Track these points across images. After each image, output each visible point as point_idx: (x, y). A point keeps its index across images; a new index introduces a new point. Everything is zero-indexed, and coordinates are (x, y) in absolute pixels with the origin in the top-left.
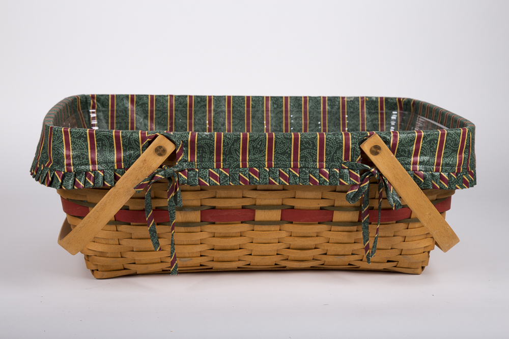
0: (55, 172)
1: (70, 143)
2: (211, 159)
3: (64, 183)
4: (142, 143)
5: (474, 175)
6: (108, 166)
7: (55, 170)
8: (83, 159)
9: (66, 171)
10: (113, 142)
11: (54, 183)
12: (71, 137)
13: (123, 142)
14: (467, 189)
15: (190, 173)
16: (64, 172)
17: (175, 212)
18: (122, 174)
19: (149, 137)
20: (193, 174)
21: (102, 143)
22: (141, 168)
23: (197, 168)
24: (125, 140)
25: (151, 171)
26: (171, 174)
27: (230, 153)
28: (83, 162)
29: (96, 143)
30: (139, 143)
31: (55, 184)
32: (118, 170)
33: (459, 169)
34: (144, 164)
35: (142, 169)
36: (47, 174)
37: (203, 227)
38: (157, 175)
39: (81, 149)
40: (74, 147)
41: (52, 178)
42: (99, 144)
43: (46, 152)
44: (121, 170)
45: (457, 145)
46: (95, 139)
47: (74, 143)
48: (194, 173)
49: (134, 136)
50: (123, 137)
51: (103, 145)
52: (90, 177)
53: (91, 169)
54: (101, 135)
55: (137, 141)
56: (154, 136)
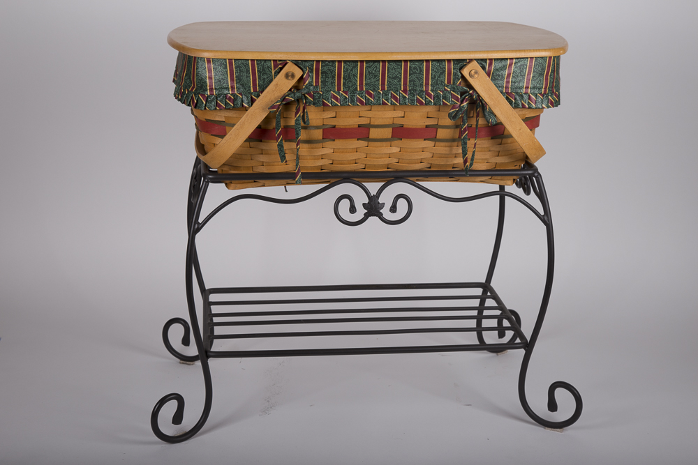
0: (200, 96)
1: (212, 70)
2: (333, 83)
3: (207, 105)
4: (274, 69)
5: (558, 97)
6: (246, 90)
7: (199, 93)
8: (224, 83)
9: (209, 94)
10: (249, 68)
11: (198, 105)
12: (213, 64)
13: (258, 68)
14: (552, 108)
15: (315, 95)
16: (207, 95)
17: (300, 130)
18: (258, 96)
19: (280, 64)
20: (318, 96)
21: (240, 70)
22: (273, 91)
23: (321, 91)
24: (260, 67)
25: (283, 94)
26: (300, 96)
27: (349, 78)
28: (223, 86)
29: (234, 69)
30: (271, 69)
31: (200, 105)
32: (254, 93)
33: (545, 91)
34: (276, 88)
35: (275, 92)
36: (192, 97)
37: (324, 144)
38: (287, 97)
39: (222, 75)
40: (215, 73)
41: (197, 101)
42: (237, 71)
43: (190, 78)
44: (257, 93)
45: (543, 69)
46: (234, 67)
47: (216, 69)
49: (268, 64)
50: (257, 64)
51: (241, 71)
52: (230, 99)
53: (230, 92)
54: (240, 62)
55: (269, 67)
56: (284, 63)
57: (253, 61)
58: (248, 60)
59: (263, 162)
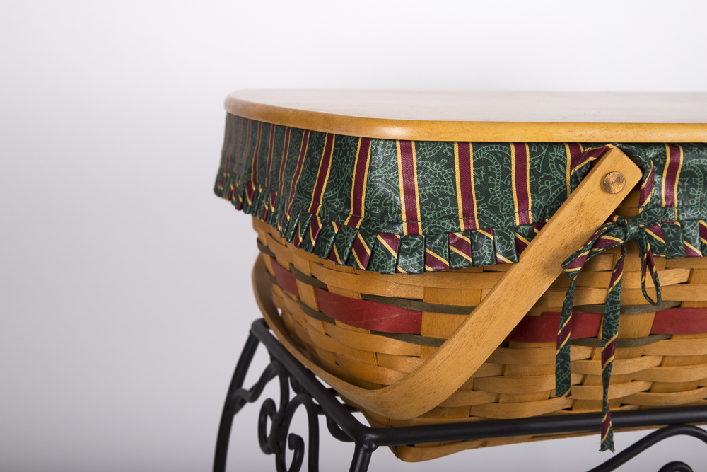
0: (379, 238)
1: (415, 171)
3: (402, 260)
4: (573, 166)
6: (503, 220)
7: (377, 232)
8: (445, 204)
9: (406, 233)
10: (510, 165)
11: (377, 261)
12: (417, 156)
13: (532, 166)
15: (666, 229)
16: (402, 234)
17: (616, 317)
18: (531, 236)
19: (590, 153)
20: (672, 232)
21: (486, 170)
22: (572, 222)
23: (679, 220)
24: (537, 161)
25: (593, 227)
26: (636, 233)
28: (443, 213)
29: (472, 168)
30: (565, 167)
31: (382, 261)
32: (521, 228)
34: (579, 213)
35: (575, 225)
36: (356, 243)
38: (605, 237)
39: (440, 183)
40: (423, 179)
42: (478, 172)
44: (527, 228)
46: (472, 161)
47: (425, 170)
48: (674, 230)
49: (557, 152)
50: (532, 154)
51: (488, 173)
52: (460, 244)
53: (462, 227)
54: (485, 151)
55: (560, 162)
56: (600, 150)
57: (520, 145)
58: (507, 144)
59: (499, 395)
